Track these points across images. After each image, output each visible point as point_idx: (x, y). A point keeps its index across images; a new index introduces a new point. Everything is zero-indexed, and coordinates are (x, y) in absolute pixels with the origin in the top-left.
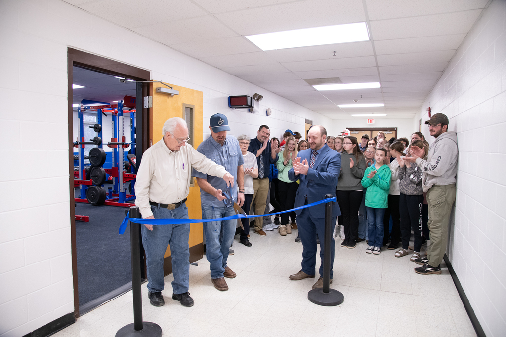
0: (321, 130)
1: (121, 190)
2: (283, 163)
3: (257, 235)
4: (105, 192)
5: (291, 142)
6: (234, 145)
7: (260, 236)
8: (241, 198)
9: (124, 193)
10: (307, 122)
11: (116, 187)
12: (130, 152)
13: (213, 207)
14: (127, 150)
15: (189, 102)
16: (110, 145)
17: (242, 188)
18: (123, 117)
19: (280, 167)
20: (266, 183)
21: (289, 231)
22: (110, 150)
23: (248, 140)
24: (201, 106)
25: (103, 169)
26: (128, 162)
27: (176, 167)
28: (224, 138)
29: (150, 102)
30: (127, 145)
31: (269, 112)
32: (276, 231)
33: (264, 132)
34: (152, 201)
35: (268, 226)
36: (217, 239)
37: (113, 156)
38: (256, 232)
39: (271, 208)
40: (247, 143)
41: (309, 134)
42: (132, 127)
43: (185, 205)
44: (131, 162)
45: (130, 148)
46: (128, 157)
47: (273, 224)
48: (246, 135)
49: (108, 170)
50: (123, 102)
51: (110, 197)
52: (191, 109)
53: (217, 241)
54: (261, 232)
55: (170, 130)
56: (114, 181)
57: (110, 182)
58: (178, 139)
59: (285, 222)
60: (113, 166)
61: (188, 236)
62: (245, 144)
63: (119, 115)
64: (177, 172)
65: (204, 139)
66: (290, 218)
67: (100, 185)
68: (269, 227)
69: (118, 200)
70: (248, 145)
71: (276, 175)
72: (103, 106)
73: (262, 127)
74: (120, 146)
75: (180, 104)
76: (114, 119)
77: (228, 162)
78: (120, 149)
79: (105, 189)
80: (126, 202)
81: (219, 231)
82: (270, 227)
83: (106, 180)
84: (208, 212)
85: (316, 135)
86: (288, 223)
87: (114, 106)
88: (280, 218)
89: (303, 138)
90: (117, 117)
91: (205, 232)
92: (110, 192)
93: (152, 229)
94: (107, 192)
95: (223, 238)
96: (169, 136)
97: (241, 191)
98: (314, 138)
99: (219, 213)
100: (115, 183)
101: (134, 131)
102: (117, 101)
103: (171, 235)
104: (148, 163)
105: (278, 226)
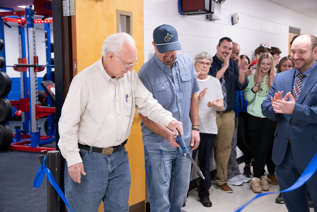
0: (312, 40)
1: (34, 129)
2: (252, 90)
3: (219, 191)
4: (11, 133)
5: (265, 61)
6: (186, 66)
7: (224, 193)
8: (195, 138)
9: (38, 134)
10: (292, 30)
11: (27, 125)
12: (45, 78)
13: (161, 151)
14: (41, 74)
15: (125, 8)
16: (16, 68)
17: (196, 123)
18: (34, 29)
19: (249, 96)
20: (231, 117)
21: (266, 187)
22: (17, 75)
23: (210, 60)
24: (142, 14)
25: (7, 101)
26: (43, 92)
27: (117, 98)
28: (173, 57)
29: (72, 8)
30: (41, 69)
31: (235, 19)
32: (246, 185)
33: (225, 47)
34: (81, 143)
35: (235, 178)
36: (165, 195)
37: (22, 83)
38: (218, 186)
39: (239, 153)
40: (207, 64)
41: (293, 47)
42: (47, 43)
43: (124, 148)
44: (47, 92)
45: (44, 72)
46: (42, 84)
47: (242, 176)
48: (206, 53)
49: (14, 102)
50: (33, 8)
51: (18, 140)
52: (128, 17)
53: (166, 198)
54: (225, 188)
55: (114, 49)
56: (23, 117)
57: (18, 118)
58: (124, 63)
59: (259, 174)
60: (22, 97)
61: (128, 191)
62: (205, 65)
63: (29, 26)
64: (118, 106)
65: (146, 60)
66: (266, 168)
67: (4, 123)
68: (236, 181)
69: (29, 142)
70: (210, 66)
71: (245, 108)
72: (4, 13)
73: (222, 40)
74: (32, 69)
75: (113, 12)
76: (21, 32)
77: (180, 90)
78: (30, 73)
79: (11, 128)
80: (40, 146)
81: (168, 184)
82: (238, 181)
83: (13, 115)
84: (154, 158)
85: (305, 47)
86: (264, 175)
87: (20, 13)
88: (252, 168)
89: (284, 53)
90: (25, 29)
91: (149, 186)
92: (18, 133)
93: (79, 181)
94: (14, 132)
95: (173, 194)
96: (111, 57)
97: (195, 127)
98: (301, 52)
99: (170, 158)
100: (25, 120)
101: (50, 48)
102: (24, 7)
103: (105, 190)
104: (79, 91)
105: (249, 179)
